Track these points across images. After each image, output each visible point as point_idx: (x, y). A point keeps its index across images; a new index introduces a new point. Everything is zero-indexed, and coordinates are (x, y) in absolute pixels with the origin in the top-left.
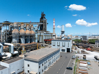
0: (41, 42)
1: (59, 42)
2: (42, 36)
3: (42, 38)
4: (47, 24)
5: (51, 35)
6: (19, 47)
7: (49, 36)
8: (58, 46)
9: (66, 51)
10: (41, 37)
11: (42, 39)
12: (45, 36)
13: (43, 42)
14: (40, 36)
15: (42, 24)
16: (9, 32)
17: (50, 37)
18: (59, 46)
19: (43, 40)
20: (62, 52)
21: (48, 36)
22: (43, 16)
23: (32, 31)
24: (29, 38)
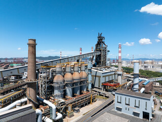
0: (98, 87)
1: (128, 98)
2: (99, 77)
3: (99, 80)
4: (108, 51)
5: (114, 73)
6: (64, 106)
7: (111, 75)
8: (126, 104)
9: (141, 117)
10: (97, 78)
11: (99, 82)
12: (103, 77)
13: (101, 87)
14: (96, 76)
15: (99, 53)
16: (50, 79)
17: (113, 76)
18: (129, 105)
19: (101, 84)
20: (133, 116)
21: (109, 75)
22: (101, 41)
23: (83, 72)
24: (78, 86)
